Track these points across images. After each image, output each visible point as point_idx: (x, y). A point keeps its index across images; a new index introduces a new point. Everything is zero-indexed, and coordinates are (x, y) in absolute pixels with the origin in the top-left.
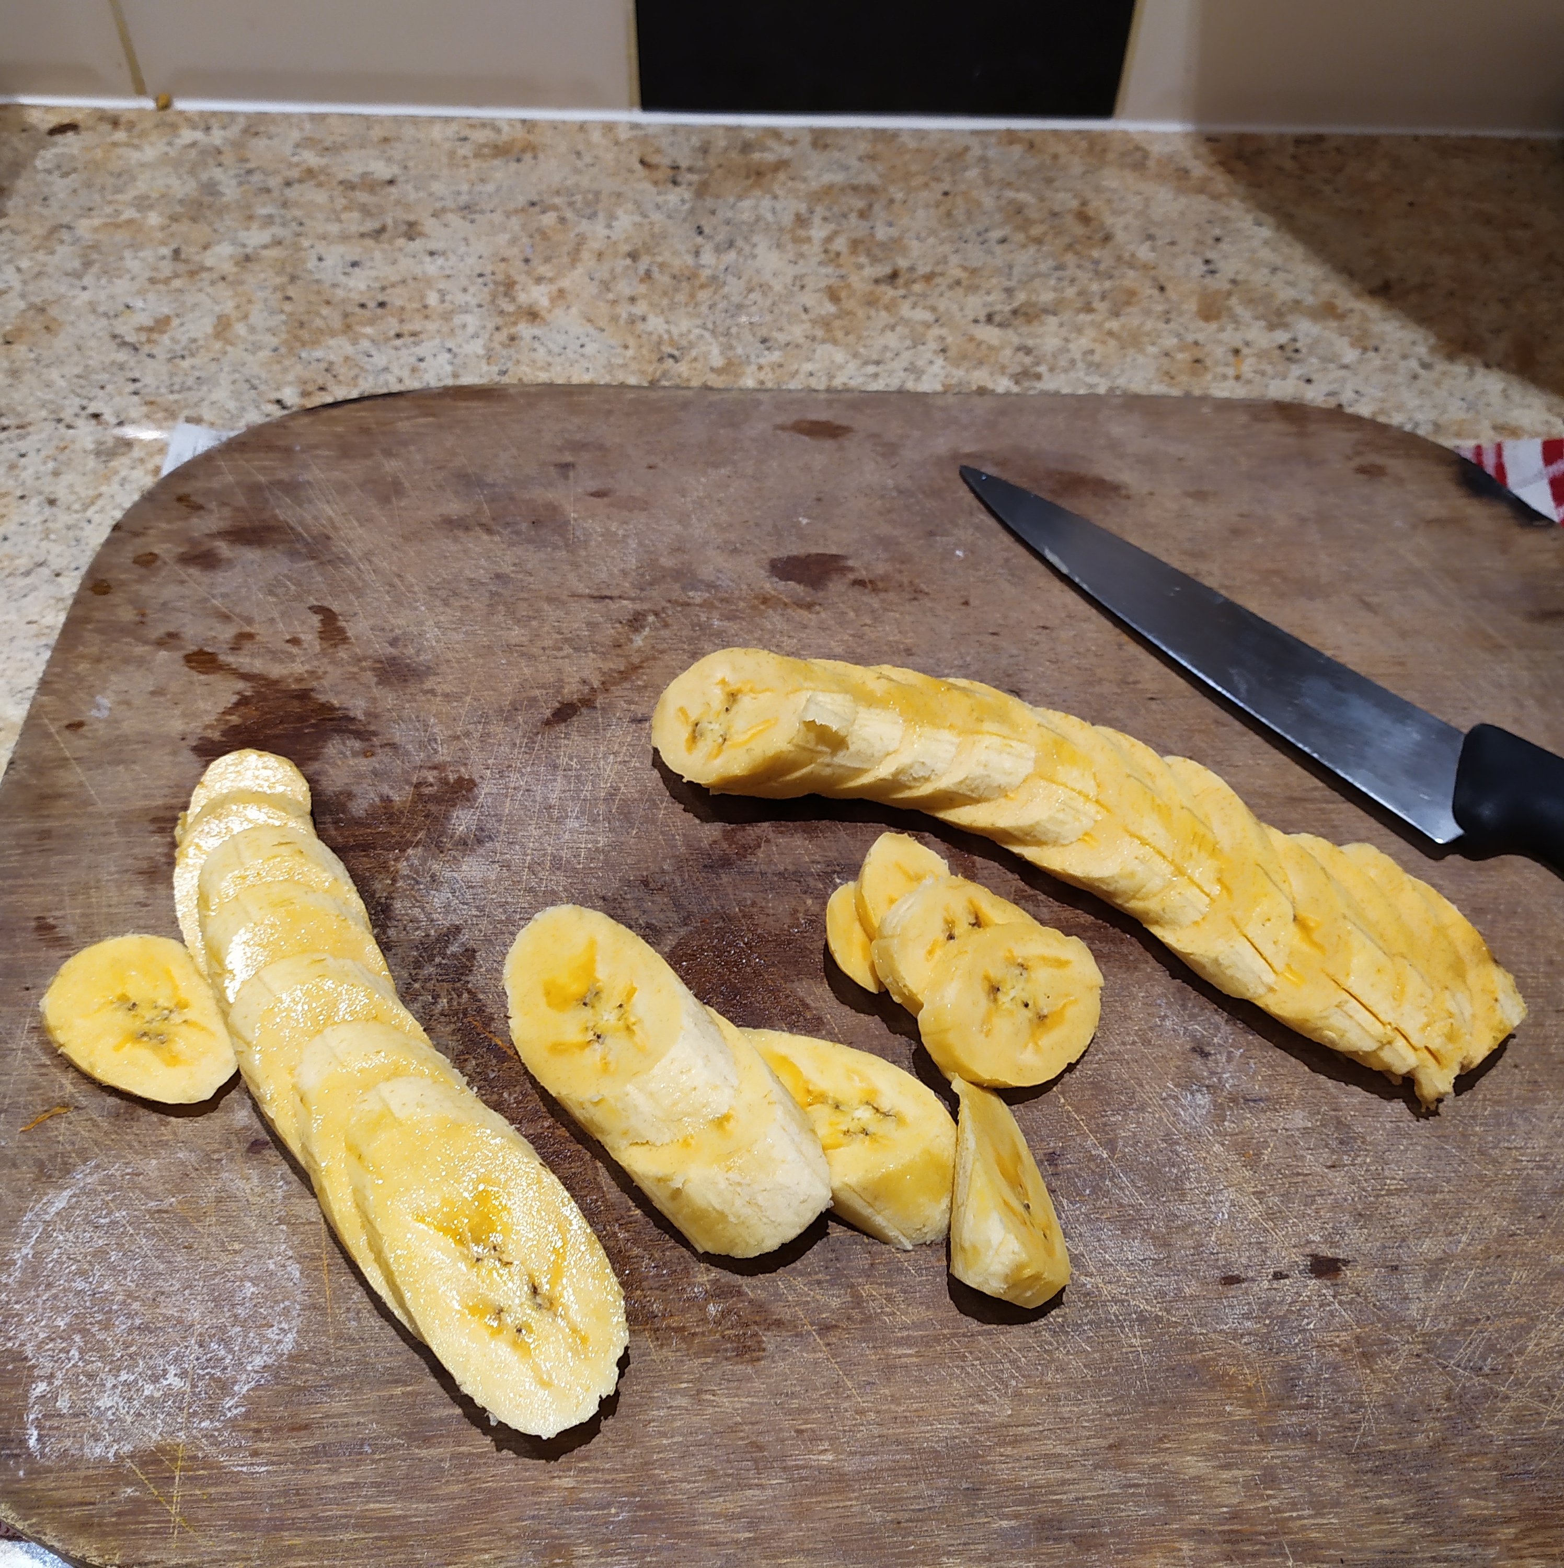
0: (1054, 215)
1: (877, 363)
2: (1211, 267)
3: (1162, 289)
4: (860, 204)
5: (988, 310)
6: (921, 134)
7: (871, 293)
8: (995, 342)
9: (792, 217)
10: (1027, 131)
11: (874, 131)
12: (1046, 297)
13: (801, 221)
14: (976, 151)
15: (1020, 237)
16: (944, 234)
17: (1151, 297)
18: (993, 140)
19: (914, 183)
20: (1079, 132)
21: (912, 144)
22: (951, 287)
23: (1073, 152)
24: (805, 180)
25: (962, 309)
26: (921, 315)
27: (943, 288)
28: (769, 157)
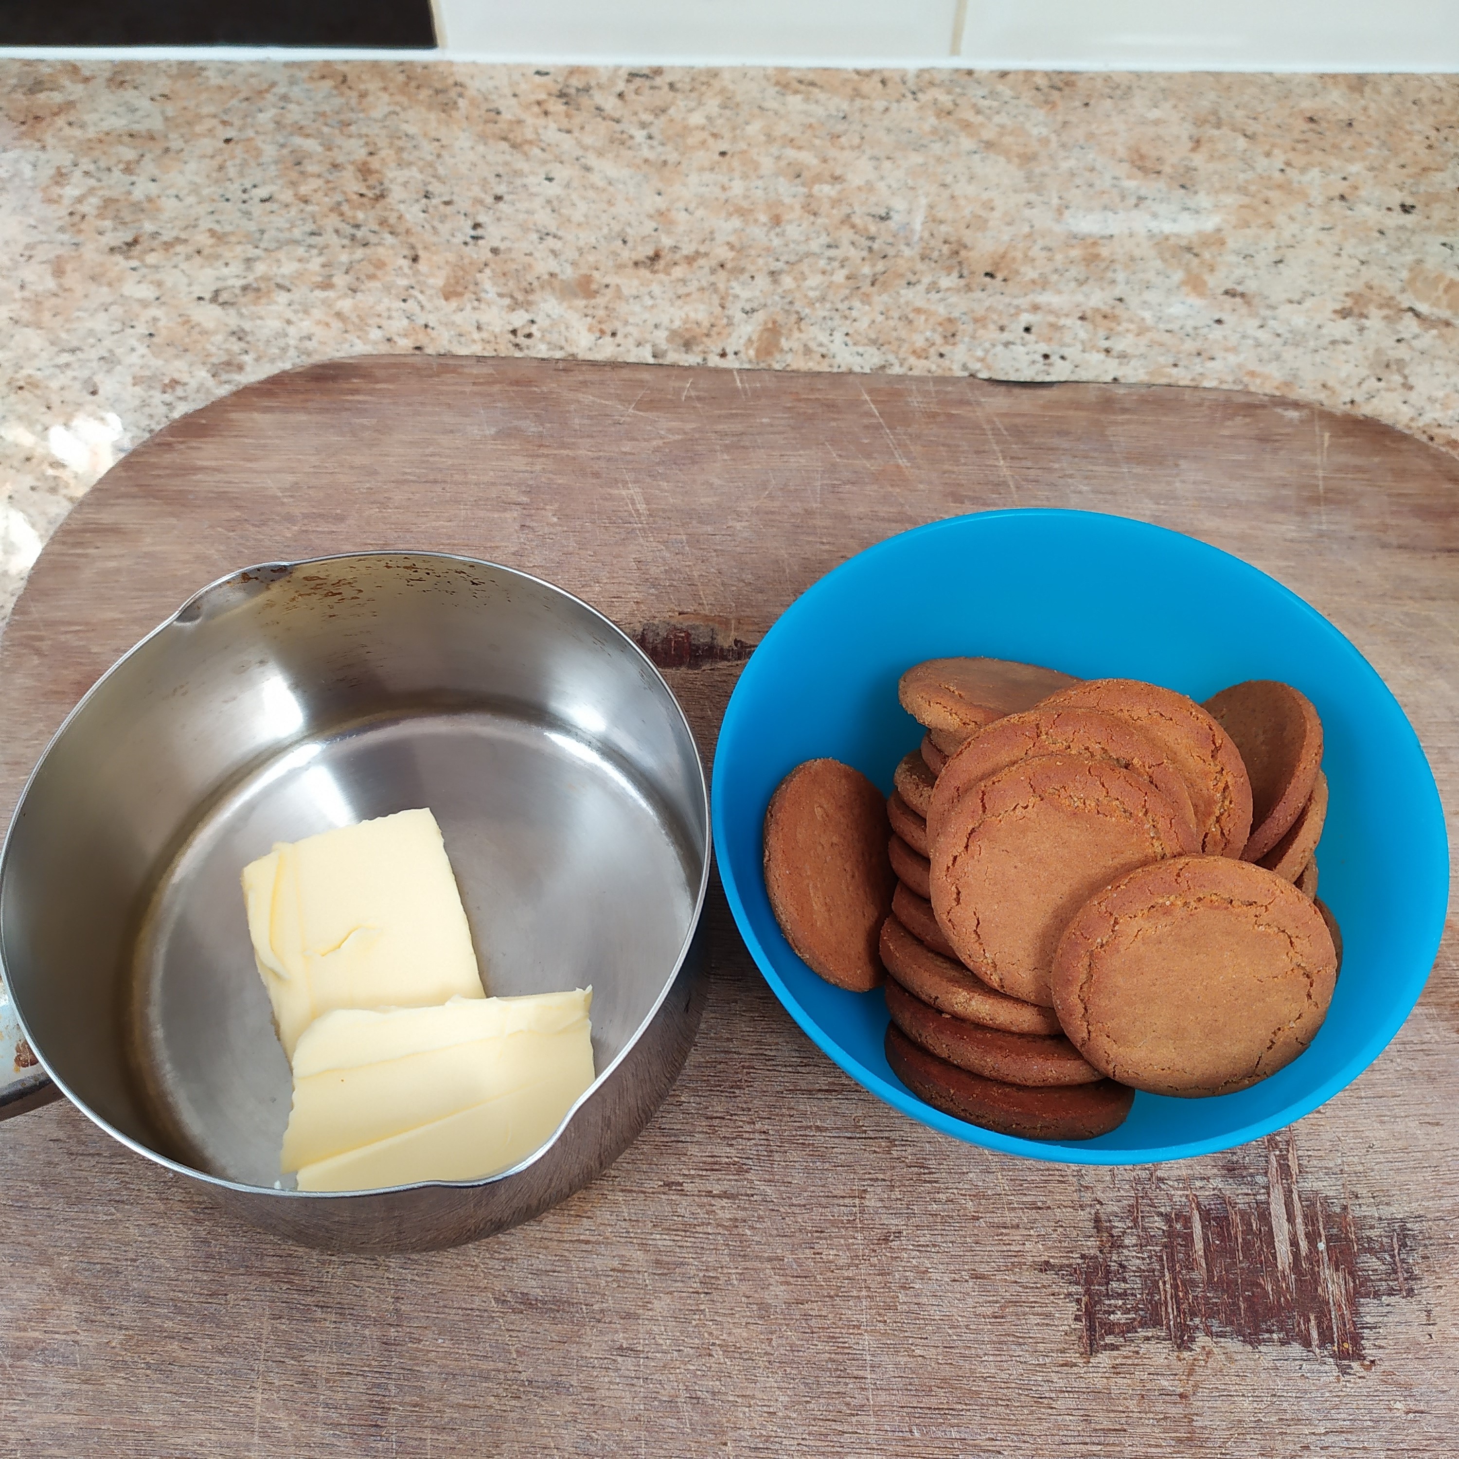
0: (335, 166)
1: (73, 351)
2: (479, 232)
3: (415, 259)
4: (129, 154)
5: (220, 285)
6: (229, 68)
7: (102, 265)
8: (210, 325)
9: (52, 171)
10: (346, 62)
11: (181, 63)
12: (288, 268)
13: (60, 177)
14: (281, 90)
15: (287, 196)
16: (206, 192)
17: (401, 268)
18: (305, 74)
19: (198, 129)
20: (401, 63)
21: (215, 79)
22: (188, 258)
23: (385, 89)
24: (83, 126)
25: (190, 285)
26: (146, 292)
27: (182, 257)
28: (57, 97)
